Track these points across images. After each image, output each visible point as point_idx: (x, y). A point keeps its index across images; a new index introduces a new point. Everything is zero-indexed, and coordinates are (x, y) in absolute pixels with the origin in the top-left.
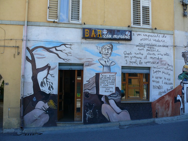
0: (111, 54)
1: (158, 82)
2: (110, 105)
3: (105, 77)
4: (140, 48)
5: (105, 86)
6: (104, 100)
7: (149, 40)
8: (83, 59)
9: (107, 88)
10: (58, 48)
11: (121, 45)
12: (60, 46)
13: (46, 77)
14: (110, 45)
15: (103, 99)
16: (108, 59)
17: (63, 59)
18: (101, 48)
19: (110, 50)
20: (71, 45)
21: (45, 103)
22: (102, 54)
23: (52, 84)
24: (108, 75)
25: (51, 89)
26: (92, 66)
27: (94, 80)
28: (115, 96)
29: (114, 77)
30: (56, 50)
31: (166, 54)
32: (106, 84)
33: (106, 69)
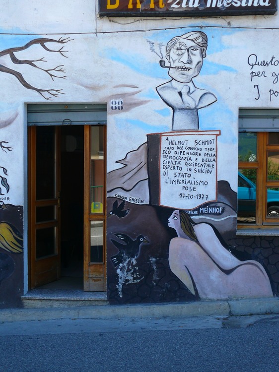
2: (197, 242)
3: (180, 145)
5: (181, 179)
6: (176, 224)
8: (104, 86)
9: (188, 185)
12: (27, 46)
14: (198, 35)
15: (173, 222)
16: (190, 84)
17: (39, 91)
18: (164, 49)
20: (62, 42)
22: (170, 67)
23: (5, 171)
24: (190, 140)
27: (143, 159)
28: (215, 210)
29: (213, 146)
32: (185, 170)
33: (183, 121)
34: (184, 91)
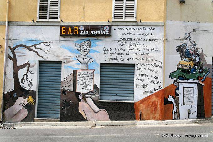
0: (89, 51)
1: (143, 80)
2: (87, 103)
3: (83, 74)
4: (122, 43)
5: (83, 84)
7: (133, 34)
8: (61, 56)
9: (85, 86)
10: (37, 46)
11: (101, 41)
12: (39, 44)
13: (26, 74)
14: (89, 41)
15: (80, 97)
16: (86, 56)
17: (42, 57)
19: (88, 47)
20: (50, 43)
21: (25, 99)
22: (80, 51)
23: (31, 80)
24: (86, 72)
25: (31, 86)
26: (70, 63)
27: (72, 78)
28: (93, 93)
29: (92, 74)
30: (36, 48)
32: (84, 81)
34: (84, 58)
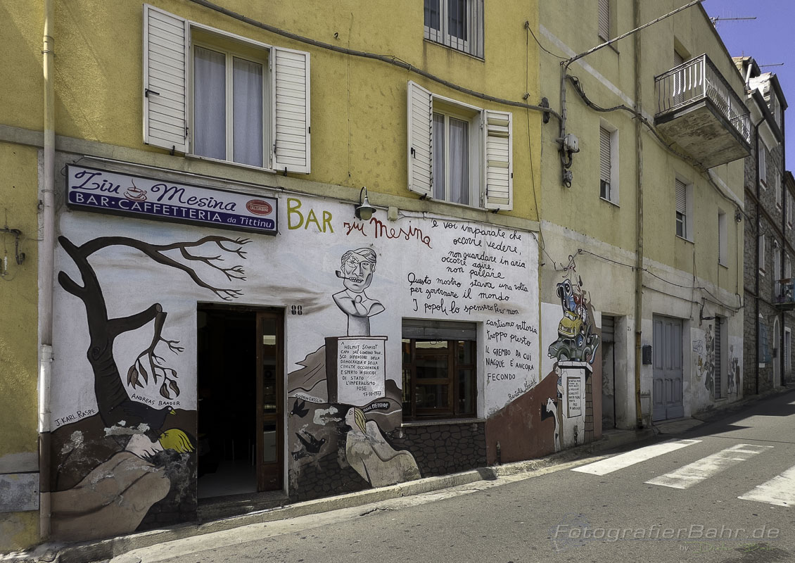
0: (370, 279)
1: (501, 364)
4: (453, 266)
7: (477, 243)
10: (192, 251)
13: (150, 352)
14: (369, 251)
16: (362, 295)
17: (214, 289)
19: (368, 267)
20: (240, 243)
21: (154, 441)
22: (345, 278)
23: (174, 373)
26: (313, 316)
27: (322, 360)
30: (186, 255)
31: (521, 287)
34: (357, 300)
